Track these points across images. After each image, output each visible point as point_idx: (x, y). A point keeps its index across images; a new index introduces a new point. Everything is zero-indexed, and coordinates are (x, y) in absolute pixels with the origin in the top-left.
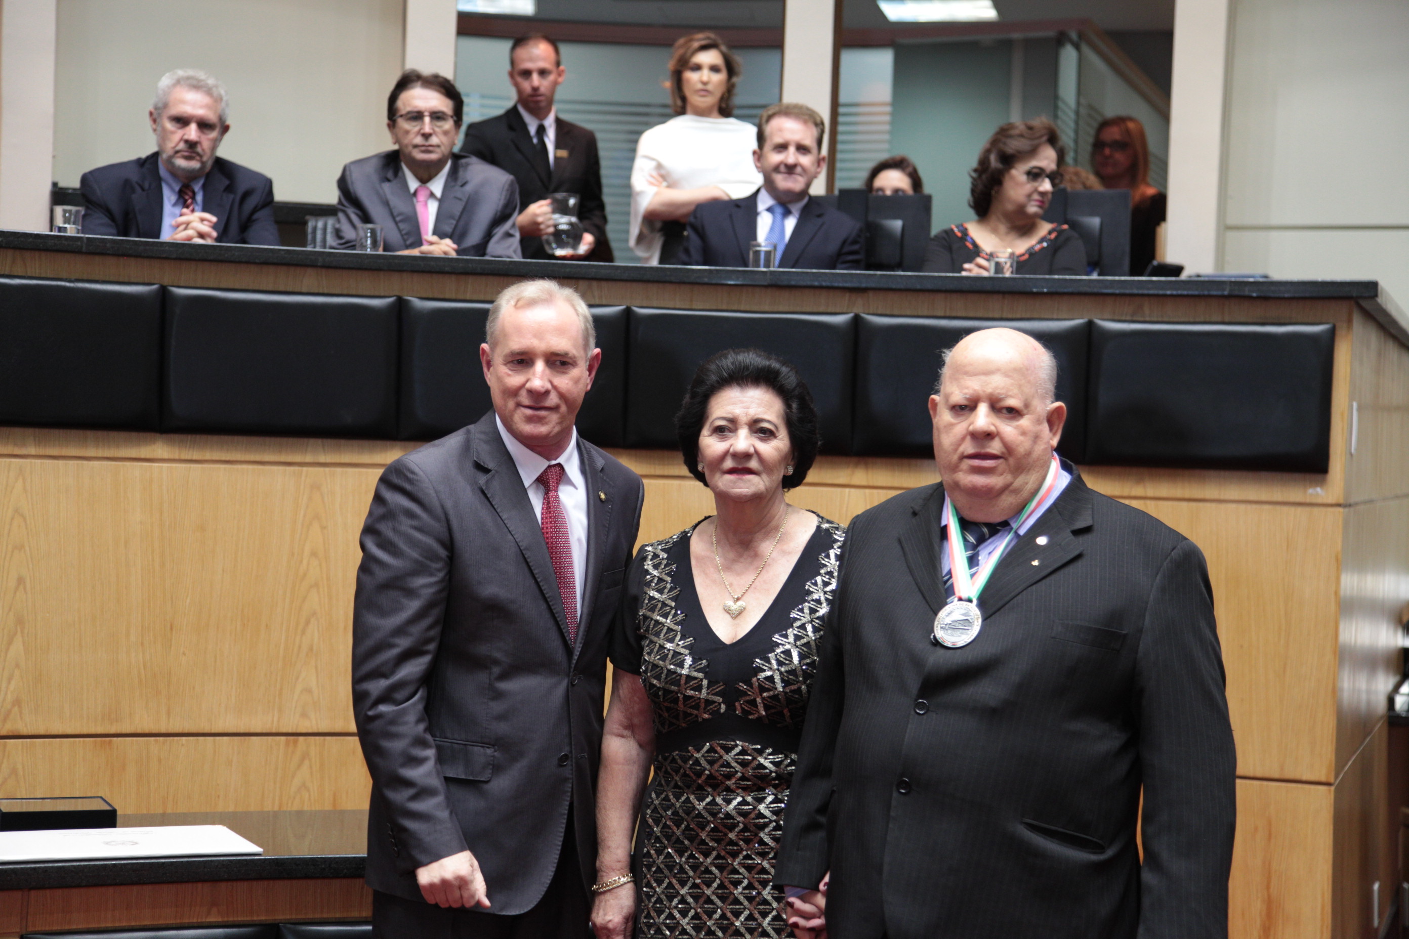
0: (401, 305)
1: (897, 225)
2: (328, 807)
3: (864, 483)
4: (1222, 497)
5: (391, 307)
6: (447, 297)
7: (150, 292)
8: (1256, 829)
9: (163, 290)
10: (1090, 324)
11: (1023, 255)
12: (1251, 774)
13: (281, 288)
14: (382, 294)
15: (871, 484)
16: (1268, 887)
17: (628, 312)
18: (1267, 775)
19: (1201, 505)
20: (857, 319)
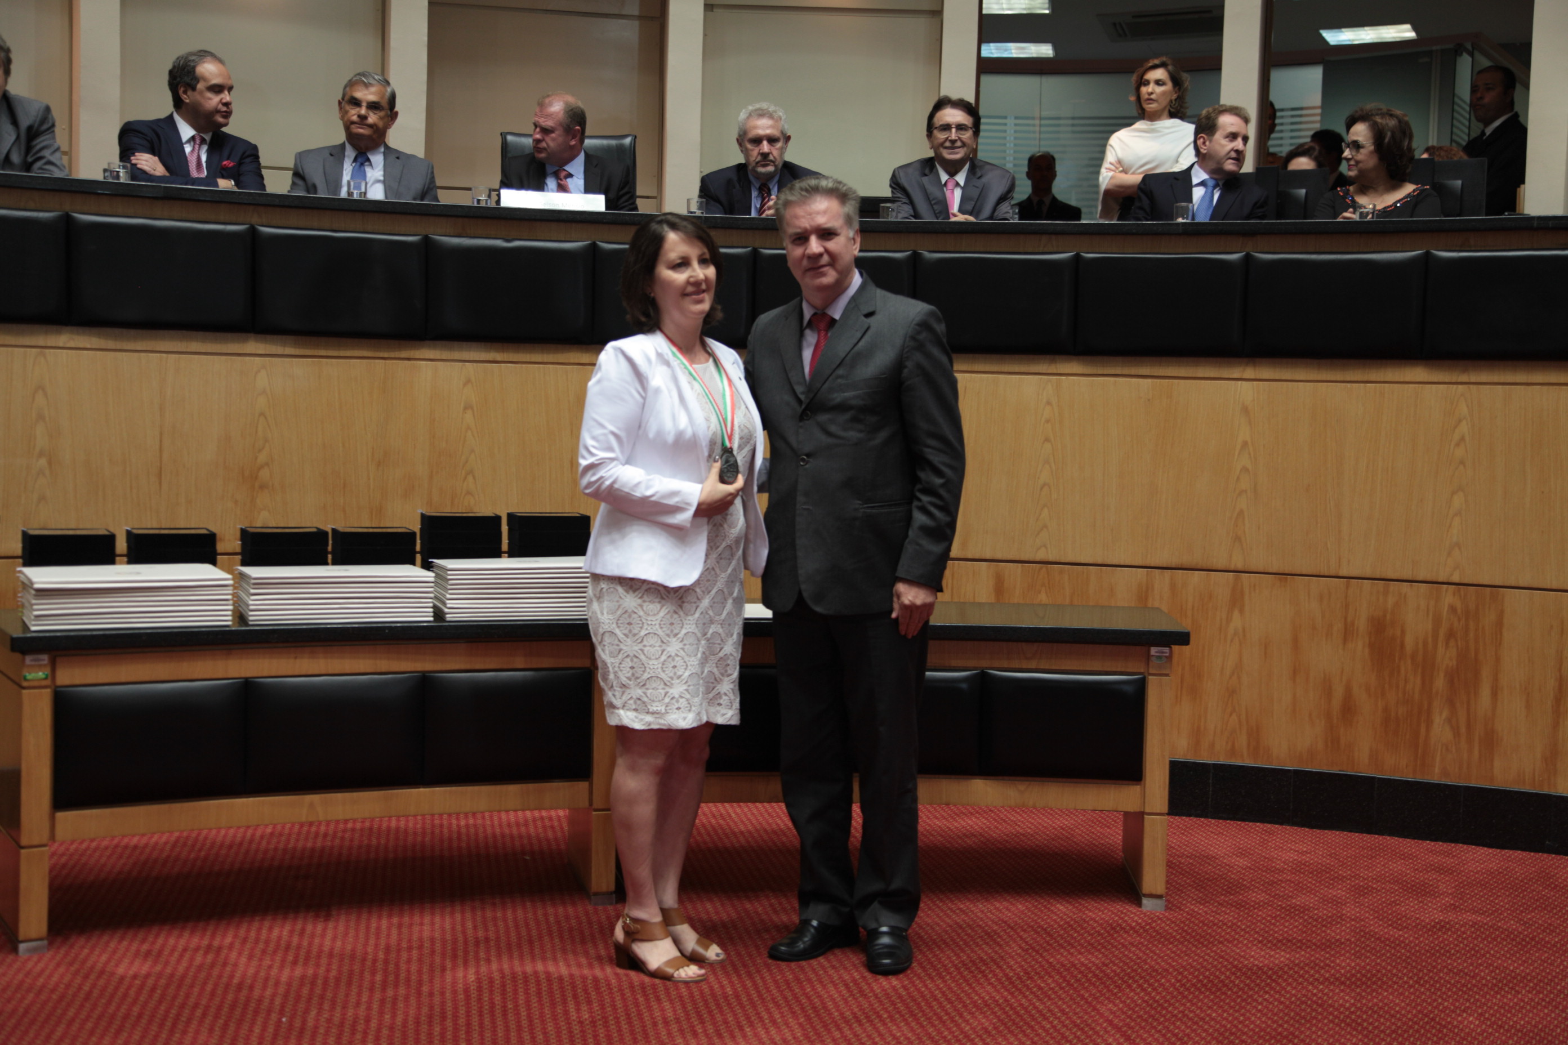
0: (916, 256)
1: (1303, 192)
3: (1253, 377)
4: (1529, 381)
5: (908, 258)
6: (948, 250)
7: (745, 254)
8: (1552, 627)
9: (755, 252)
10: (1428, 254)
11: (1391, 206)
12: (1549, 587)
14: (903, 249)
15: (1258, 377)
16: (1560, 670)
17: (1077, 256)
18: (1561, 587)
19: (1513, 387)
20: (1248, 257)
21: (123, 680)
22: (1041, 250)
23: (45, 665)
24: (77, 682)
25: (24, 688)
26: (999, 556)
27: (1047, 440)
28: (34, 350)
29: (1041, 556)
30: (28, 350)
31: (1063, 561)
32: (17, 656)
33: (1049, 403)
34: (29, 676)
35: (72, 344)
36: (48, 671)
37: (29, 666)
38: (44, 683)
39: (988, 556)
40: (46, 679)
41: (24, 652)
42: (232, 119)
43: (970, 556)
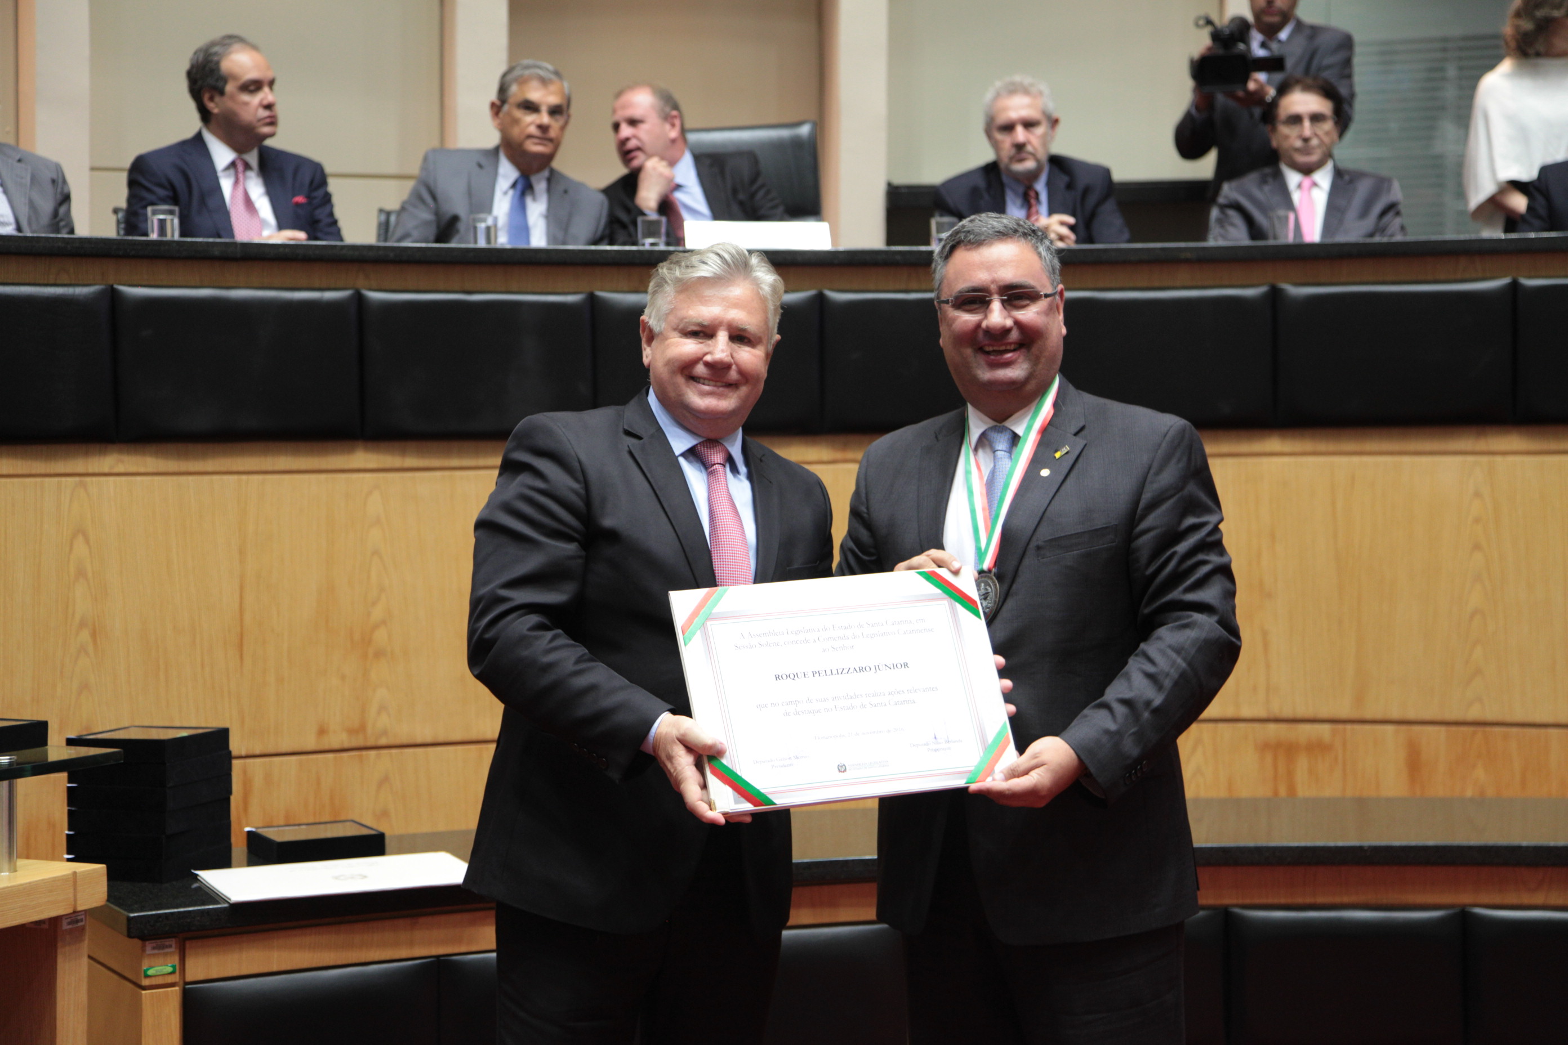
0: (1275, 294)
2: (1223, 794)
5: (1265, 297)
6: (1323, 282)
13: (1156, 284)
14: (1256, 284)
17: (1515, 285)
21: (275, 969)
22: (1459, 276)
23: (171, 953)
24: (215, 976)
25: (144, 988)
26: (1411, 715)
27: (1477, 547)
28: (70, 479)
29: (1474, 713)
30: (63, 479)
31: (1509, 718)
32: (137, 942)
33: (1477, 494)
34: (150, 972)
35: (121, 468)
36: (176, 959)
37: (149, 955)
38: (170, 979)
39: (1395, 714)
40: (173, 973)
41: (144, 938)
42: (281, 128)
43: (1368, 715)
